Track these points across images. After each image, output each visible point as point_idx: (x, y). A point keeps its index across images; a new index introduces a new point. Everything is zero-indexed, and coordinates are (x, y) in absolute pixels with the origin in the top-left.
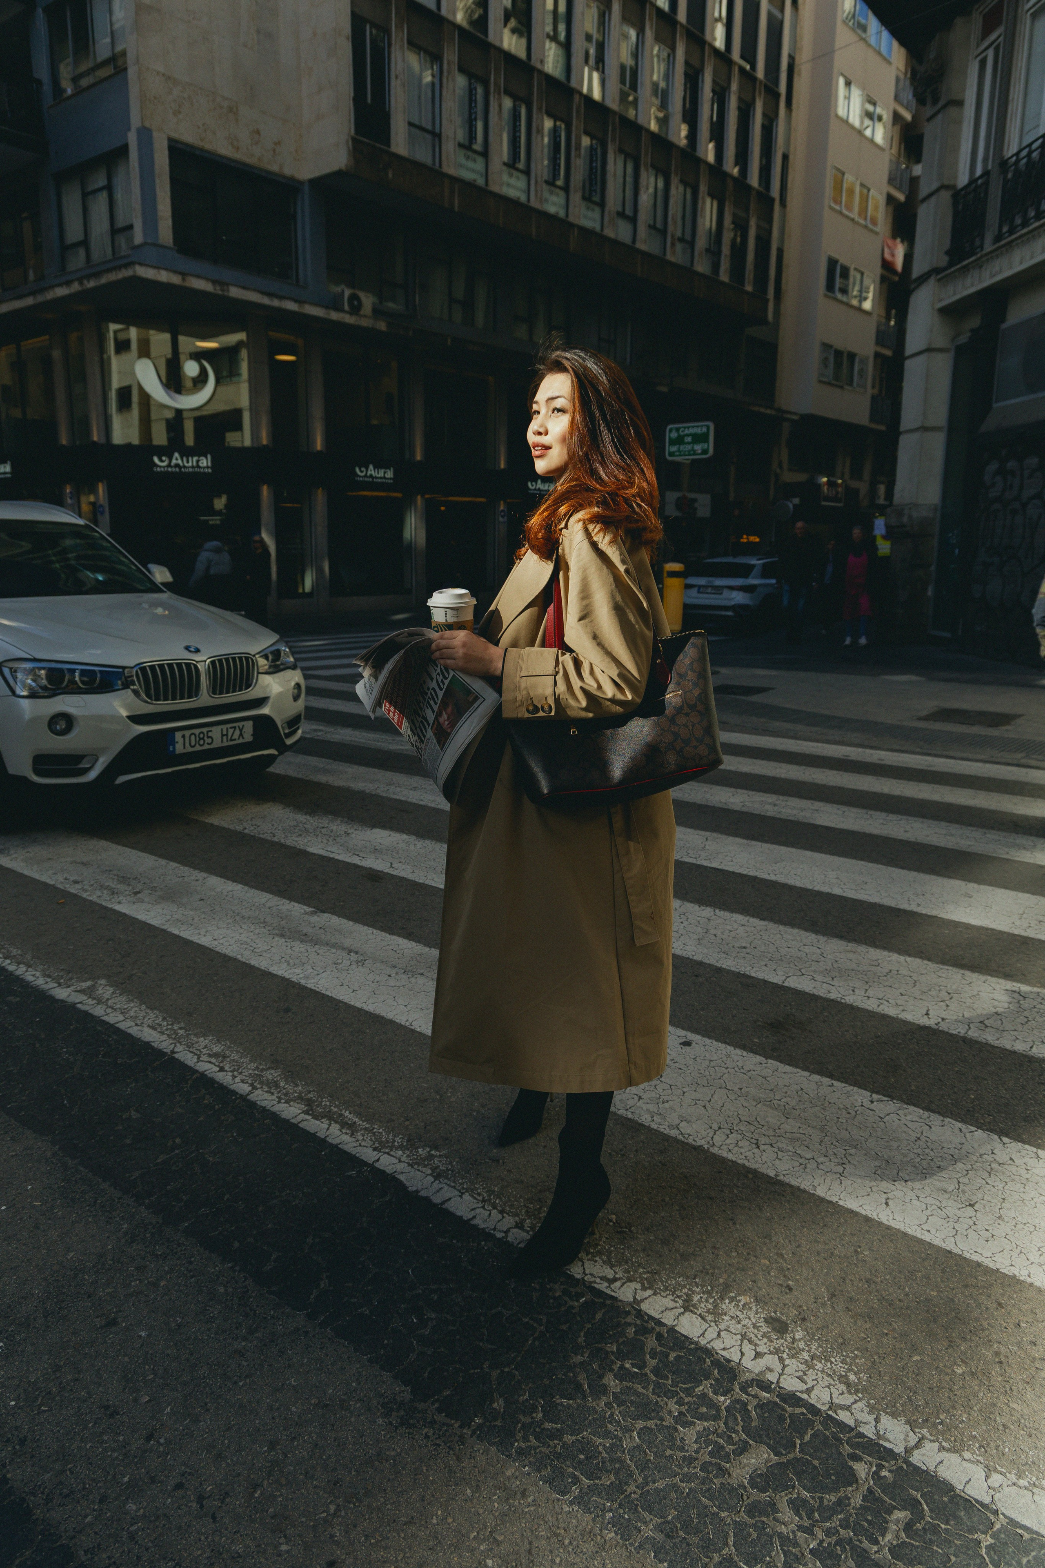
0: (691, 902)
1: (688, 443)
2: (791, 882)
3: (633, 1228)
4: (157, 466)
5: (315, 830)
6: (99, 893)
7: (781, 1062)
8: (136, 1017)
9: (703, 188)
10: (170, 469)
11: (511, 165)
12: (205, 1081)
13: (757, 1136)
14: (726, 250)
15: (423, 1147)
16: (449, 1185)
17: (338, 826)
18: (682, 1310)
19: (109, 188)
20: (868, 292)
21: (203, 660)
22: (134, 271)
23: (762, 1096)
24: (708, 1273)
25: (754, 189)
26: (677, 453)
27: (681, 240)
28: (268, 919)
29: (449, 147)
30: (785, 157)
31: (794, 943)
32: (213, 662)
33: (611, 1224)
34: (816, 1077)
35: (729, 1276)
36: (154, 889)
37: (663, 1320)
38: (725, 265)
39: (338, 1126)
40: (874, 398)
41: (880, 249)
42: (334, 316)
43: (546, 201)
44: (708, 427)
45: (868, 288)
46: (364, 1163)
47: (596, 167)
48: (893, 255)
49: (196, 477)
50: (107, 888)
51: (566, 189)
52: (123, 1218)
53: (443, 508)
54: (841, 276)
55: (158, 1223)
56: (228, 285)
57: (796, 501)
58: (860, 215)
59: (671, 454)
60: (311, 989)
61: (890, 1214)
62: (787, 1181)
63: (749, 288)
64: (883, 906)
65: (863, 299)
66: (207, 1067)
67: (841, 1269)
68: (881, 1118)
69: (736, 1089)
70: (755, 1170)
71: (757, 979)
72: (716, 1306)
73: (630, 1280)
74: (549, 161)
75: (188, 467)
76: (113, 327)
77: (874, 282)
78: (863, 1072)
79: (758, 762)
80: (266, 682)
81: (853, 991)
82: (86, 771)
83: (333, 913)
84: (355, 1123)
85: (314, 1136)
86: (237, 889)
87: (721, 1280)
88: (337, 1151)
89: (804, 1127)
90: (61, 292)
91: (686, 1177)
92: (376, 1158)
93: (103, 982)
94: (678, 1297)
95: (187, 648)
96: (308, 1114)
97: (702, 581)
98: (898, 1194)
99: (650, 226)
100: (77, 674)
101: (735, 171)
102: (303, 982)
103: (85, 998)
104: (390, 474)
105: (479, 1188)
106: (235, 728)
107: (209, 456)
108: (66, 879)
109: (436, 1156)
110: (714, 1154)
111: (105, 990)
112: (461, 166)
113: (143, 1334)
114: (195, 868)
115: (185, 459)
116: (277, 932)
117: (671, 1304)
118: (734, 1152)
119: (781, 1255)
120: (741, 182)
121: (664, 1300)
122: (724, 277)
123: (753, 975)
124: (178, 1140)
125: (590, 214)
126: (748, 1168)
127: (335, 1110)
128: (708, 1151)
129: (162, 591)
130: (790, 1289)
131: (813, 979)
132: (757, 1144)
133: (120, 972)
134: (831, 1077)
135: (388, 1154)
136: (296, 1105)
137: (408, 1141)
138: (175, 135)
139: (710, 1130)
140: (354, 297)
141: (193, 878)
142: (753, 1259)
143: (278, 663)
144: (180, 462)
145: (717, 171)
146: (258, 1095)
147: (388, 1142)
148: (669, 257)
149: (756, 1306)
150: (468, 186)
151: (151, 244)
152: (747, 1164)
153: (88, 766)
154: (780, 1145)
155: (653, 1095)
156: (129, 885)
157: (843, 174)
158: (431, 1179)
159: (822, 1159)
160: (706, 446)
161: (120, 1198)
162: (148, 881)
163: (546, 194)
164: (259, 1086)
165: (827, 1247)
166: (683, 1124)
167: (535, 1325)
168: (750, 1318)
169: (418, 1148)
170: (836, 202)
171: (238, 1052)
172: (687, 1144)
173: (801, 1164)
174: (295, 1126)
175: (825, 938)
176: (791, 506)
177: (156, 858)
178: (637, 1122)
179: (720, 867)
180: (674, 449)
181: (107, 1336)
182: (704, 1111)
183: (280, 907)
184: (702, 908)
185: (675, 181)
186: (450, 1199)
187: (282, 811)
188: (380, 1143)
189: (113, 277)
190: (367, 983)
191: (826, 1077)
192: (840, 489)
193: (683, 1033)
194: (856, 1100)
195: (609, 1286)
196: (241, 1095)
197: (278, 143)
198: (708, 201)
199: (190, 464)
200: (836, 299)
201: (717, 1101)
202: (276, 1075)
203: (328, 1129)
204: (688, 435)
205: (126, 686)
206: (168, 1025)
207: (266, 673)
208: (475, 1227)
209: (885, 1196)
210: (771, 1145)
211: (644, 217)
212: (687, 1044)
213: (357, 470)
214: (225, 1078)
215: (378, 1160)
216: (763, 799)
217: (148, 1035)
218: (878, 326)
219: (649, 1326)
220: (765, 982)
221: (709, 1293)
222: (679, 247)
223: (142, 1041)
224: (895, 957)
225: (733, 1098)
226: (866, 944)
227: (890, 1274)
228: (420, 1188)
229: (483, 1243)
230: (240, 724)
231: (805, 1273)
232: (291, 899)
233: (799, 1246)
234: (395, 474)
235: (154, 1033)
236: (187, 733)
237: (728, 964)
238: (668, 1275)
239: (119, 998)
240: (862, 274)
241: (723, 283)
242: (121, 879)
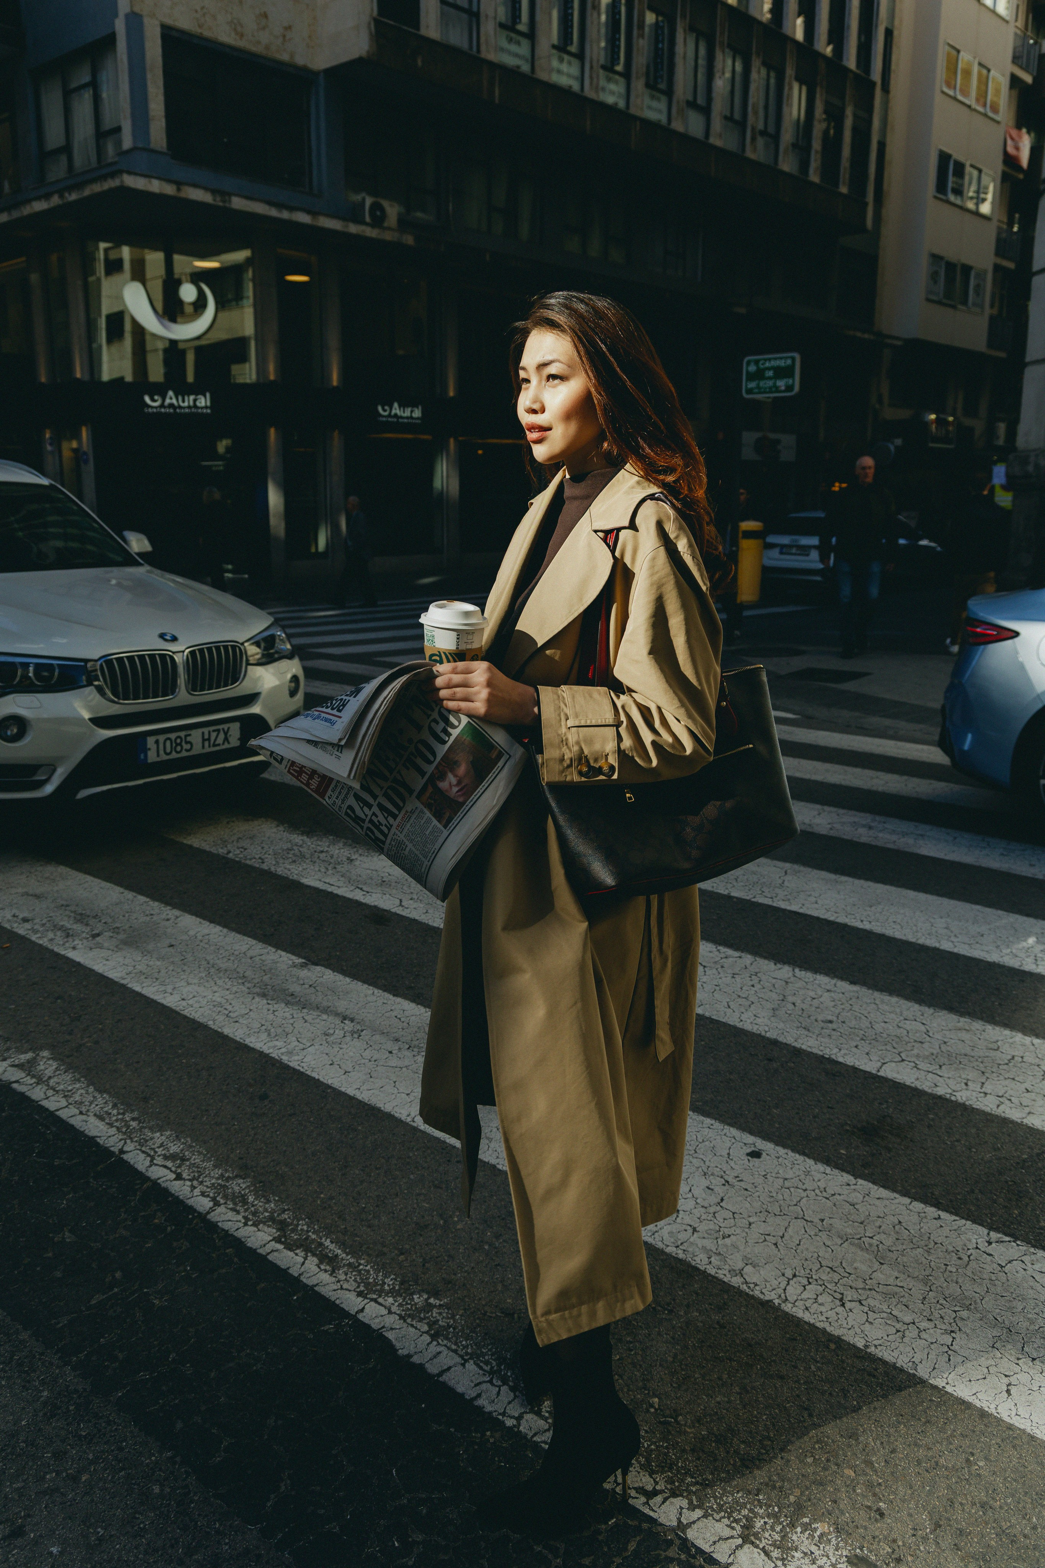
0: (765, 958)
1: (770, 378)
2: (889, 932)
3: (680, 1418)
4: (149, 406)
5: (312, 855)
6: (51, 935)
7: (874, 1183)
8: (81, 1103)
9: (790, 72)
10: (163, 410)
11: (562, 48)
12: (158, 1192)
13: (841, 1289)
14: (816, 145)
15: (419, 1293)
16: (449, 1348)
17: (339, 851)
18: (740, 1541)
19: (94, 85)
20: (986, 193)
21: (180, 651)
22: (122, 181)
23: (849, 1231)
24: (774, 1487)
25: (851, 71)
26: (756, 391)
27: (763, 133)
28: (248, 973)
29: (488, 28)
30: (889, 33)
31: (893, 1016)
32: (193, 653)
33: (652, 1410)
34: (918, 1206)
35: (802, 1493)
36: (116, 930)
37: (715, 1556)
38: (815, 163)
39: (316, 1260)
40: (992, 318)
41: (1002, 144)
42: (353, 229)
43: (603, 89)
44: (793, 359)
45: (987, 188)
46: (345, 1314)
47: (662, 49)
48: (1017, 148)
49: (194, 417)
50: (62, 928)
51: (627, 75)
52: (43, 1383)
53: (480, 452)
54: (954, 175)
55: (85, 1390)
56: (230, 195)
57: (898, 442)
58: (977, 100)
59: (749, 391)
60: (294, 1069)
61: (1013, 1408)
62: (880, 1355)
63: (844, 190)
64: (1003, 967)
65: (981, 201)
66: (161, 1174)
67: (949, 1487)
68: (1002, 1267)
69: (816, 1220)
70: (839, 1337)
71: (846, 1065)
72: (784, 1537)
73: (674, 1494)
74: (607, 43)
75: (184, 408)
76: (103, 245)
77: (994, 180)
78: (977, 1199)
79: (850, 769)
80: (258, 675)
81: (966, 1084)
82: (41, 784)
83: (326, 967)
84: (337, 1256)
85: (285, 1272)
86: (213, 932)
87: (792, 1499)
88: (312, 1295)
89: (902, 1276)
90: (39, 206)
91: (750, 1345)
92: (361, 1307)
93: (46, 1053)
94: (737, 1521)
95: (162, 636)
96: (279, 1242)
97: (785, 540)
98: (1023, 1378)
99: (726, 118)
100: (31, 669)
101: (829, 50)
102: (285, 1059)
103: (23, 1075)
104: (417, 413)
105: (486, 1354)
106: (218, 731)
107: (208, 395)
108: (14, 916)
109: (435, 1306)
110: (787, 1314)
111: (47, 1066)
112: (502, 50)
113: (54, 1550)
114: (167, 904)
115: (180, 398)
116: (257, 990)
117: (727, 1532)
118: (812, 1311)
119: (869, 1463)
120: (836, 62)
121: (717, 1525)
122: (814, 177)
123: (841, 1060)
124: (118, 1275)
125: (655, 104)
126: (829, 1334)
127: (314, 1237)
128: (778, 1309)
129: (137, 564)
130: (882, 1515)
131: (916, 1066)
132: (841, 1300)
133: (68, 1041)
134: (937, 1205)
135: (375, 1301)
136: (266, 1229)
137: (402, 1283)
138: (169, 22)
139: (782, 1278)
140: (376, 207)
141: (163, 916)
142: (834, 1468)
143: (272, 651)
144: (174, 401)
145: (806, 49)
146: (220, 1214)
147: (376, 1284)
148: (749, 154)
149: (837, 1537)
150: (509, 73)
151: (144, 149)
152: (828, 1329)
153: (44, 778)
154: (871, 1302)
155: (712, 1226)
156: (87, 925)
157: (958, 51)
158: (427, 1338)
159: (924, 1324)
160: (791, 381)
161: (42, 1354)
162: (110, 920)
163: (602, 82)
164: (222, 1201)
165: (930, 1454)
166: (748, 1269)
167: (550, 1556)
168: (828, 1557)
169: (412, 1294)
170: (948, 85)
171: (200, 1153)
172: (753, 1297)
173: (898, 1331)
174: (263, 1259)
175: (931, 1011)
176: (892, 448)
177: (122, 890)
178: (689, 1265)
179: (801, 911)
180: (752, 385)
181: (10, 1552)
182: (776, 1251)
183: (263, 957)
184: (779, 966)
185: (756, 63)
186: (449, 1368)
187: (275, 830)
188: (367, 1285)
189: (97, 188)
190: (363, 1061)
191: (932, 1205)
192: (951, 428)
193: (750, 1139)
194: (970, 1240)
195: (647, 1503)
196: (199, 1213)
197: (289, 28)
198: (796, 86)
199: (186, 404)
200: (948, 202)
201: (791, 1237)
202: (244, 1186)
203: (303, 1264)
204: (769, 369)
205: (90, 684)
206: (119, 1114)
207: (259, 664)
208: (480, 1409)
209: (1006, 1381)
210: (860, 1301)
211: (719, 107)
212: (755, 1154)
213: (380, 409)
214: (180, 1189)
215: (362, 1310)
216: (856, 820)
217: (94, 1127)
218: (999, 234)
219: (697, 1563)
220: (855, 1069)
221: (775, 1516)
222: (760, 142)
223: (86, 1136)
224: (1019, 1037)
225: (812, 1233)
226: (982, 1019)
227: (1013, 1496)
228: (412, 1352)
229: (488, 1433)
230: (225, 726)
231: (901, 1490)
232: (278, 946)
233: (893, 1451)
234: (423, 412)
235: (101, 1125)
236: (162, 738)
237: (810, 1043)
238: (724, 1490)
239: (64, 1077)
240: (980, 171)
241: (812, 184)
242: (79, 917)
